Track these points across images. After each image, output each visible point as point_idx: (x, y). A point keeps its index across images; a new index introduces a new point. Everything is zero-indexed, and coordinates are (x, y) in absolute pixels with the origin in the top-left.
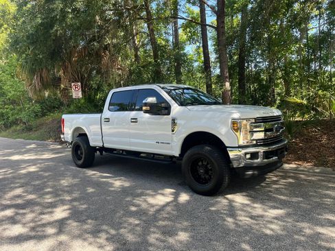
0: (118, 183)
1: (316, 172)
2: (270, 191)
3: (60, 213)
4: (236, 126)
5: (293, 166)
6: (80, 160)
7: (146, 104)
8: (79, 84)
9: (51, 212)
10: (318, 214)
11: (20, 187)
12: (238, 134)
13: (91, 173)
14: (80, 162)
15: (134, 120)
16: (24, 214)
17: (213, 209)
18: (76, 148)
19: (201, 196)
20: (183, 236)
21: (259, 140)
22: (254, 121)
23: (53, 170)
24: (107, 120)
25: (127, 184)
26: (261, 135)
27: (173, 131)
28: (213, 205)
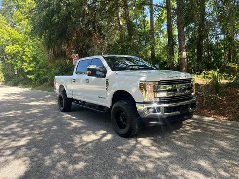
0: (75, 124)
1: (227, 125)
2: (174, 138)
3: (23, 142)
4: (142, 87)
5: (211, 119)
6: (62, 106)
7: (89, 70)
8: (78, 55)
9: (19, 141)
10: (195, 160)
11: (17, 122)
12: (144, 93)
13: (66, 116)
14: (62, 108)
15: (87, 81)
16: (4, 140)
17: (120, 147)
18: (60, 99)
19: (120, 137)
20: (81, 165)
21: (162, 98)
22: (157, 83)
23: (45, 113)
24: (75, 80)
25: (80, 125)
26: (164, 95)
27: (107, 89)
28: (122, 145)
